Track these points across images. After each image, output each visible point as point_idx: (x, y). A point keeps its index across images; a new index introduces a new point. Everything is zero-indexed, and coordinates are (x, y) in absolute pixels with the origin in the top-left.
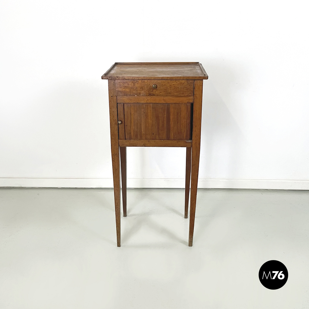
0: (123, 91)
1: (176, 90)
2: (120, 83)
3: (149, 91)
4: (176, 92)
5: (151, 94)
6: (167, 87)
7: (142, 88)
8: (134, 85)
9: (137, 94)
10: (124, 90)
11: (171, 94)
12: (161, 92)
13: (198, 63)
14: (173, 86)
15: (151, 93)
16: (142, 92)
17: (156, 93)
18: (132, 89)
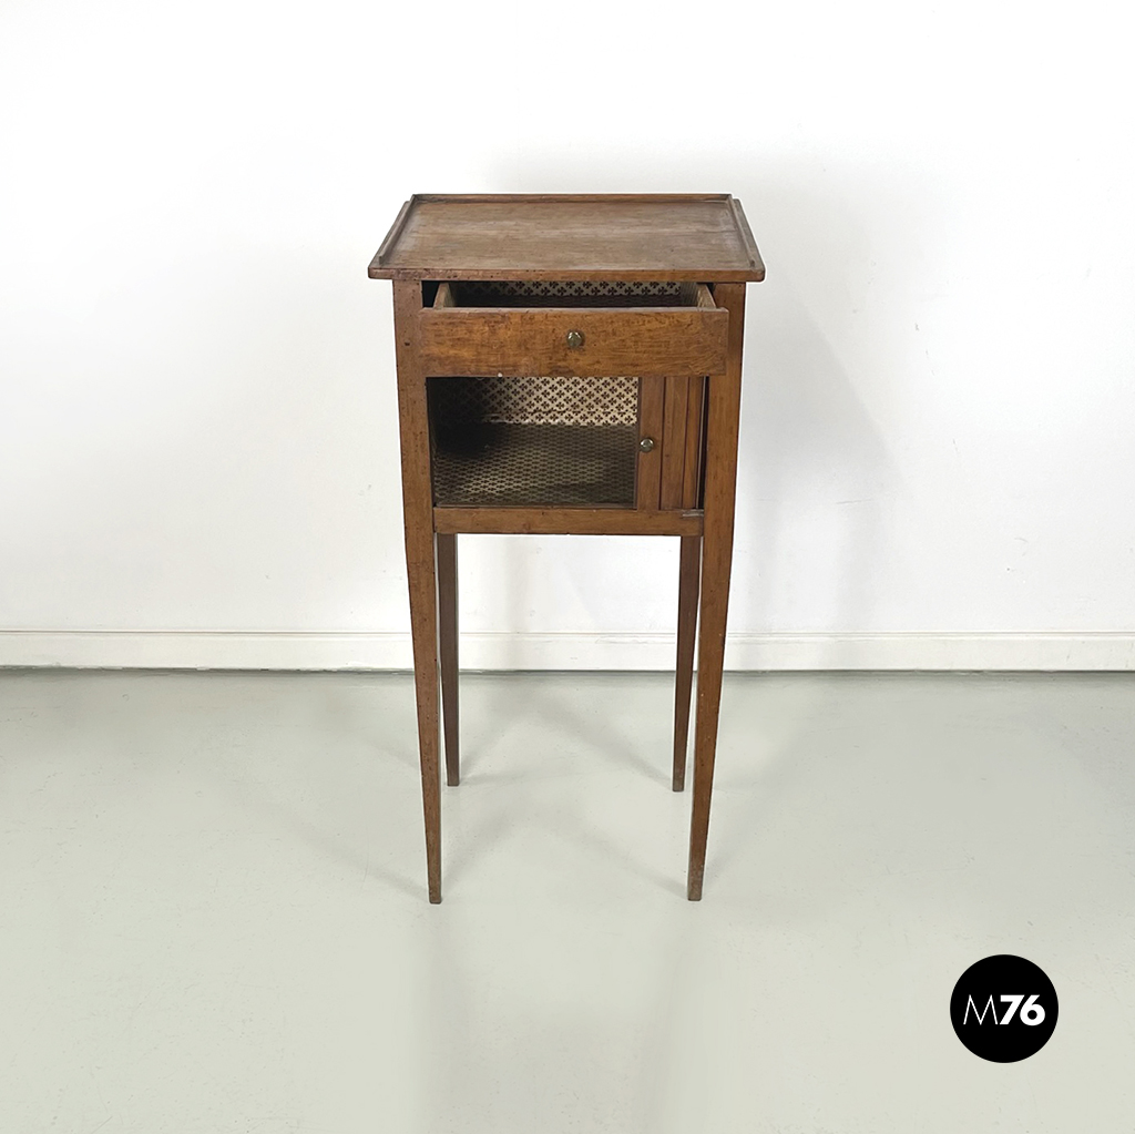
0: (448, 357)
1: (659, 353)
2: (436, 324)
3: (551, 359)
4: (660, 359)
5: (560, 370)
6: (623, 341)
7: (524, 345)
8: (493, 332)
9: (503, 366)
10: (452, 352)
11: (638, 369)
12: (598, 362)
13: (727, 197)
14: (647, 334)
15: (559, 364)
16: (524, 360)
17: (580, 363)
18: (485, 350)
